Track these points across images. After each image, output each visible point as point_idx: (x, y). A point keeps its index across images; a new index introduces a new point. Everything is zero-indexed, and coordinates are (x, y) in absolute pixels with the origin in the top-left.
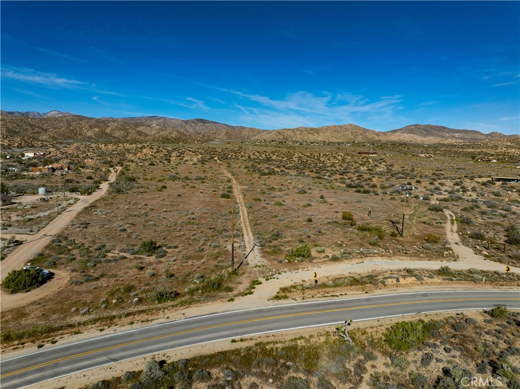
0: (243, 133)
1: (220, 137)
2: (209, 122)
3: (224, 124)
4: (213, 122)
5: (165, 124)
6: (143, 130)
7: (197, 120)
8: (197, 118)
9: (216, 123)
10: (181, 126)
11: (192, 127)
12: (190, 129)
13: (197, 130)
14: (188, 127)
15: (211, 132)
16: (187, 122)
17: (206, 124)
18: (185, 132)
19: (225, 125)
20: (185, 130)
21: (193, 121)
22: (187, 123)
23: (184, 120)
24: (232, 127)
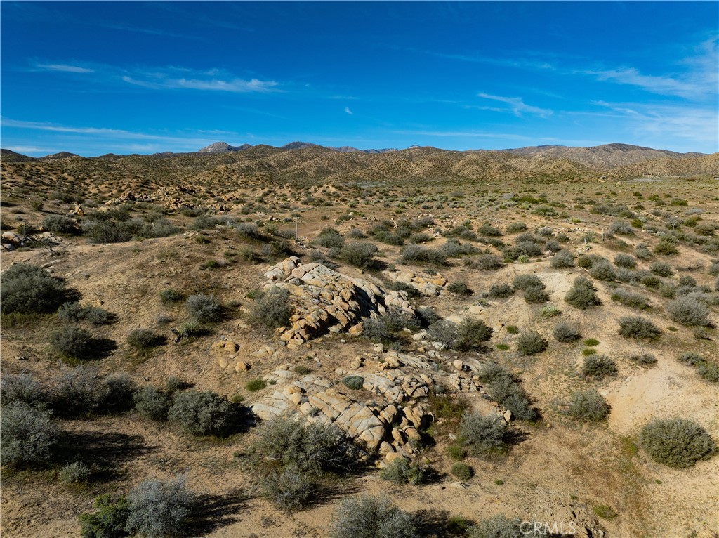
0: (704, 163)
1: (654, 170)
2: (633, 148)
3: (661, 151)
4: (641, 148)
5: (557, 154)
6: (516, 163)
7: (613, 145)
8: (612, 143)
9: (646, 149)
10: (584, 156)
11: (602, 157)
12: (599, 160)
13: (611, 161)
14: (595, 157)
15: (638, 163)
16: (594, 150)
17: (629, 152)
18: (589, 166)
19: (664, 151)
20: (590, 163)
21: (605, 148)
22: (594, 152)
23: (590, 146)
24: (678, 155)
